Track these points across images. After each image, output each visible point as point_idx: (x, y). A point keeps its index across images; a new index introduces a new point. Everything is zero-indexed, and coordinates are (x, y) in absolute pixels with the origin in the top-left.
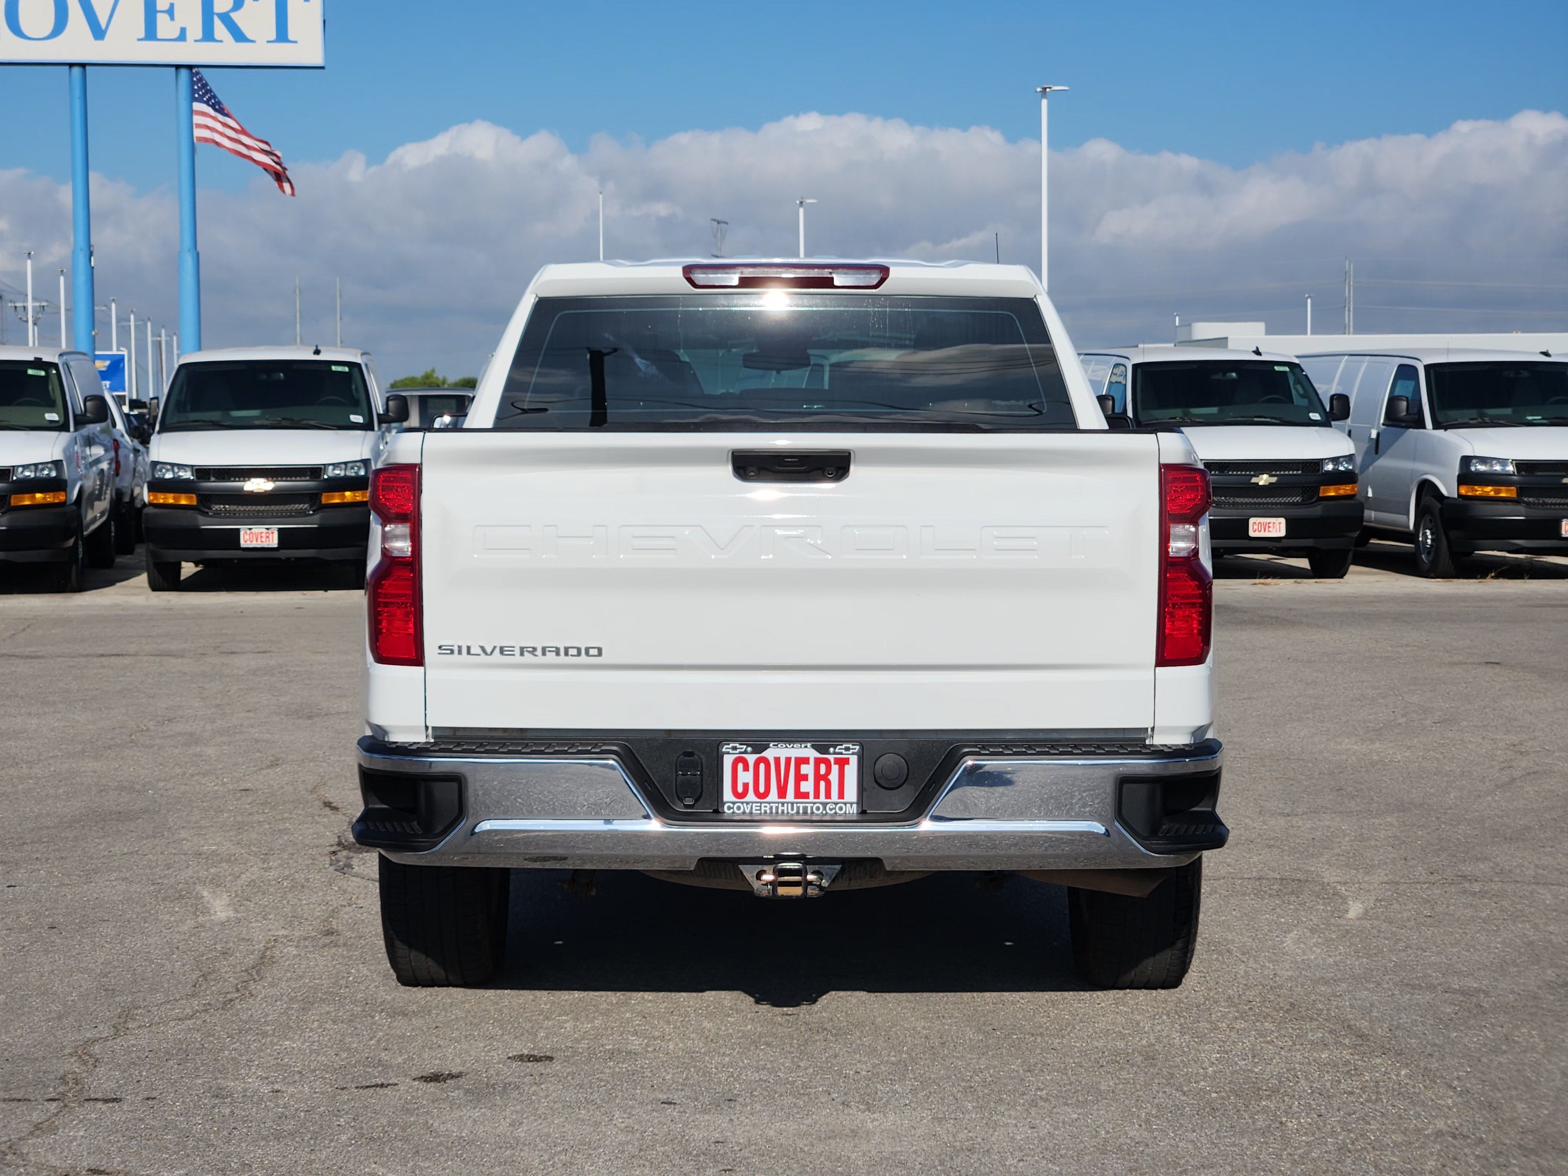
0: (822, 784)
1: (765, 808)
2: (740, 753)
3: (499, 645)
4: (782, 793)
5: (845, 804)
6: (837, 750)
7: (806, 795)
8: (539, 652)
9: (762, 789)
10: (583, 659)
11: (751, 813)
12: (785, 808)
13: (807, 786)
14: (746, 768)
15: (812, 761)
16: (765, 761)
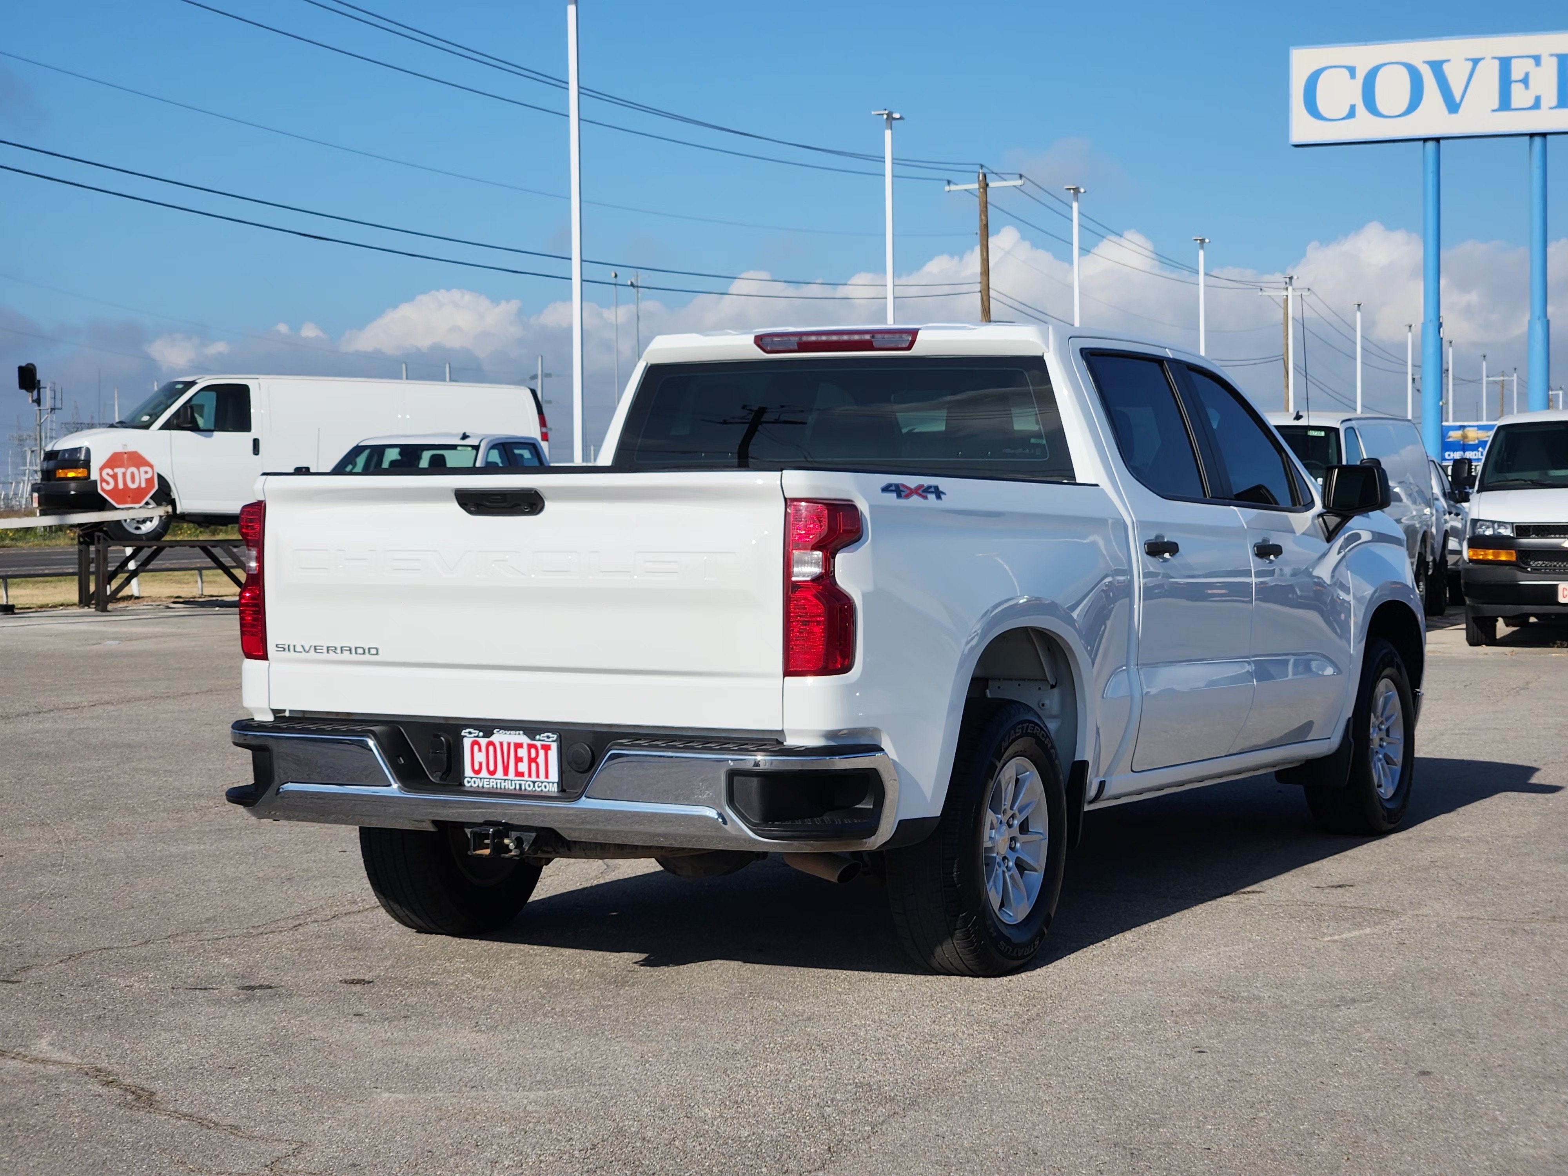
0: (533, 765)
1: (493, 784)
2: (475, 737)
3: (314, 644)
4: (506, 772)
5: (549, 783)
6: (541, 738)
7: (521, 774)
8: (339, 651)
9: (492, 768)
10: (369, 657)
11: (483, 787)
12: (506, 784)
13: (523, 767)
14: (480, 750)
15: (525, 746)
16: (490, 743)
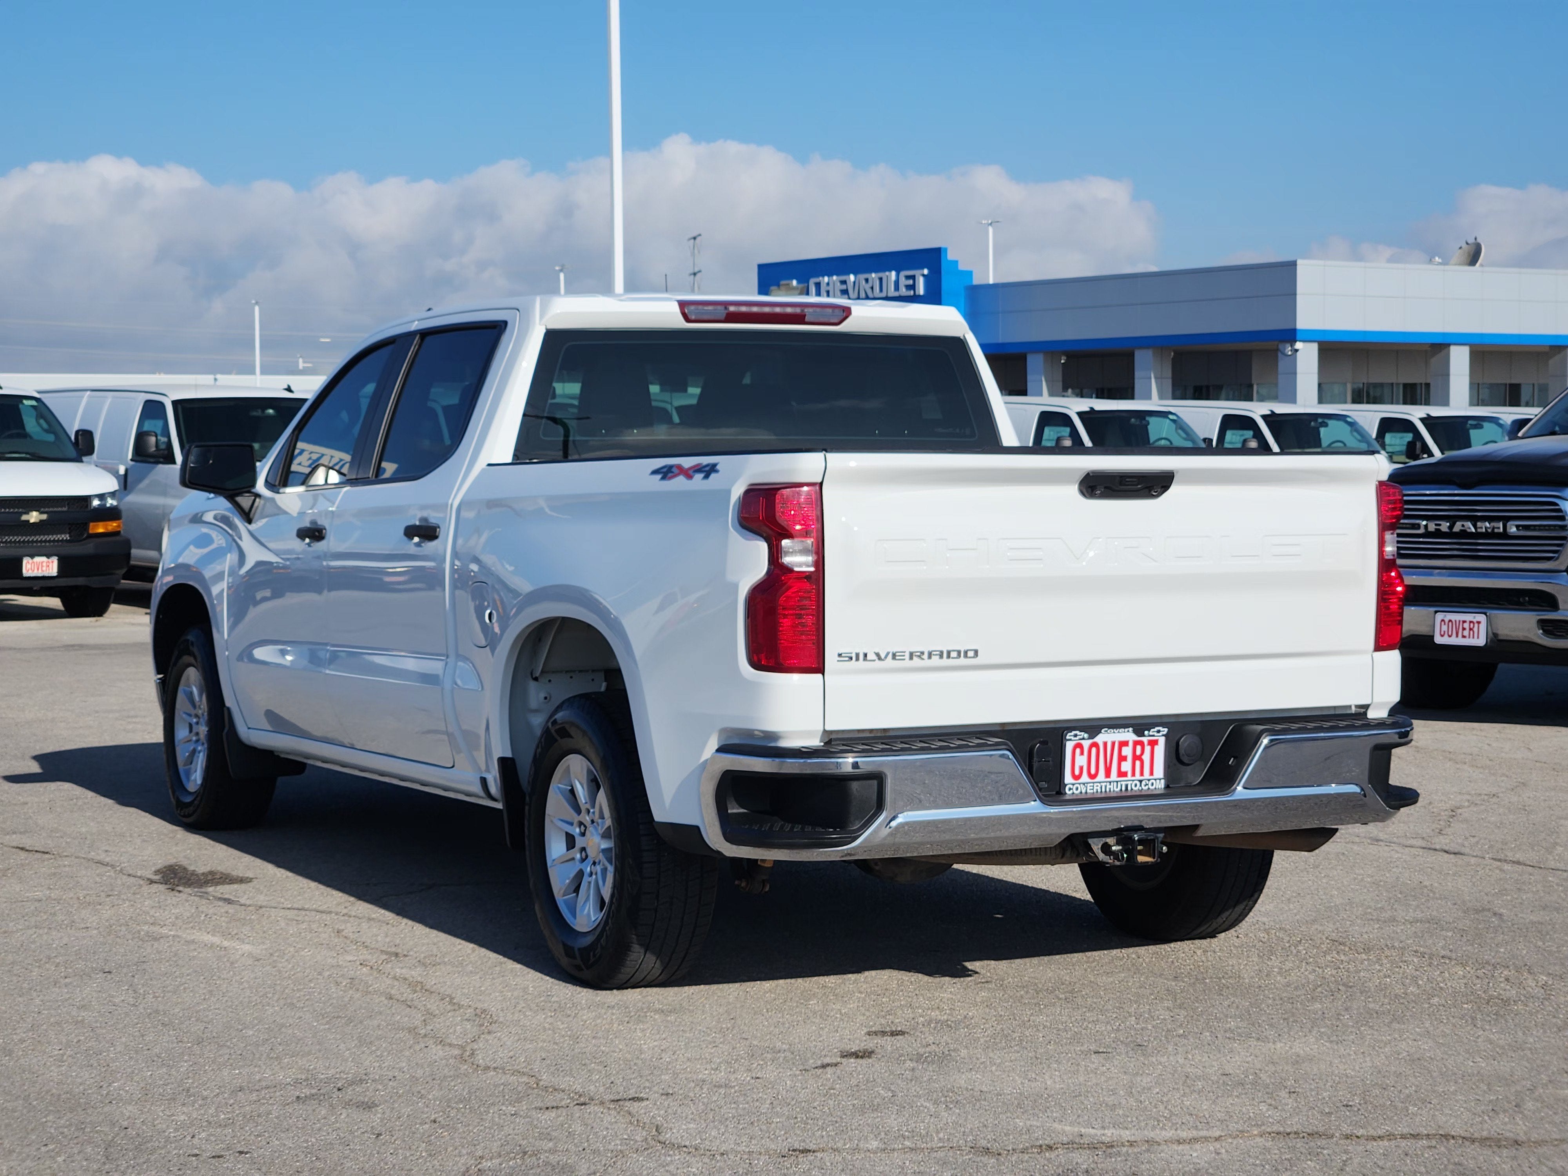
0: (1138, 763)
1: (1097, 788)
2: (1081, 739)
3: (893, 649)
4: (1108, 774)
5: (1155, 780)
6: (1151, 733)
7: (1124, 774)
8: (926, 656)
9: (1093, 771)
10: (962, 661)
11: (1086, 793)
12: (1112, 787)
13: (1126, 766)
14: (1082, 753)
15: (1131, 744)
16: (1095, 745)
